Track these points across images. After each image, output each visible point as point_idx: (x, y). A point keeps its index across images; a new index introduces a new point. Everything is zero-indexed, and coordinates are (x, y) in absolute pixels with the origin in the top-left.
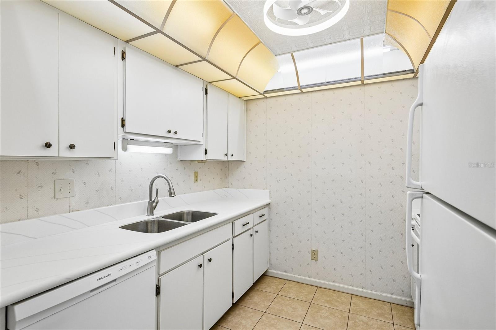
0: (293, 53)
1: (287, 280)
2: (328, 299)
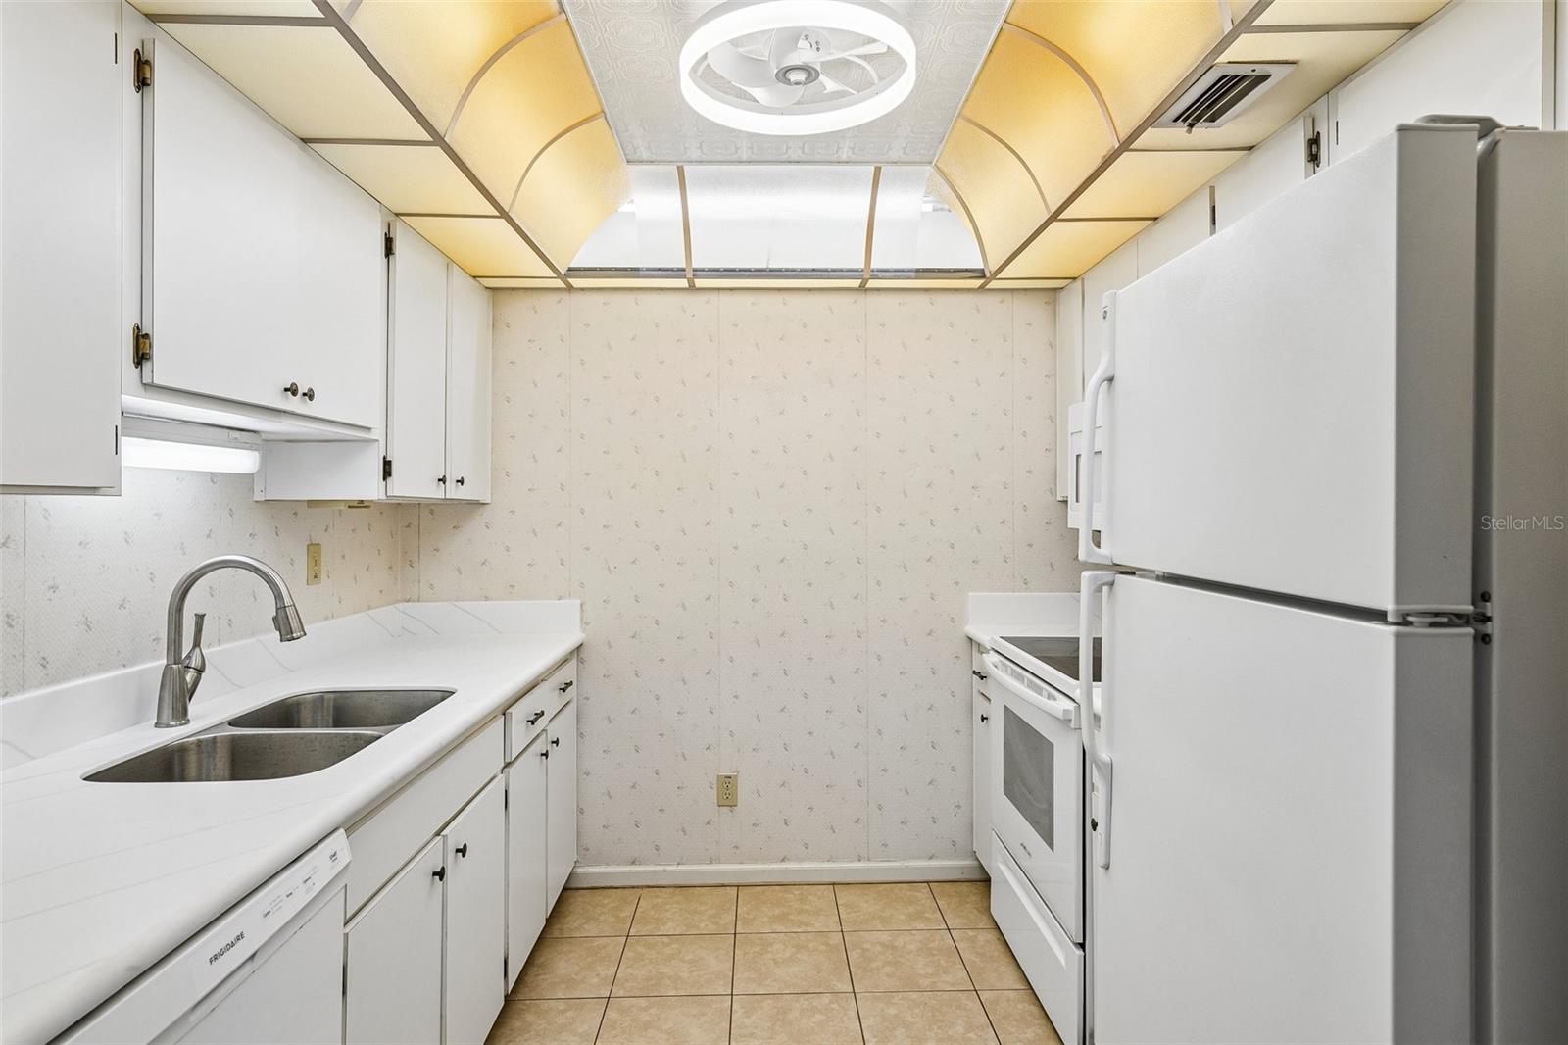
0: (685, 167)
1: (642, 887)
2: (777, 911)
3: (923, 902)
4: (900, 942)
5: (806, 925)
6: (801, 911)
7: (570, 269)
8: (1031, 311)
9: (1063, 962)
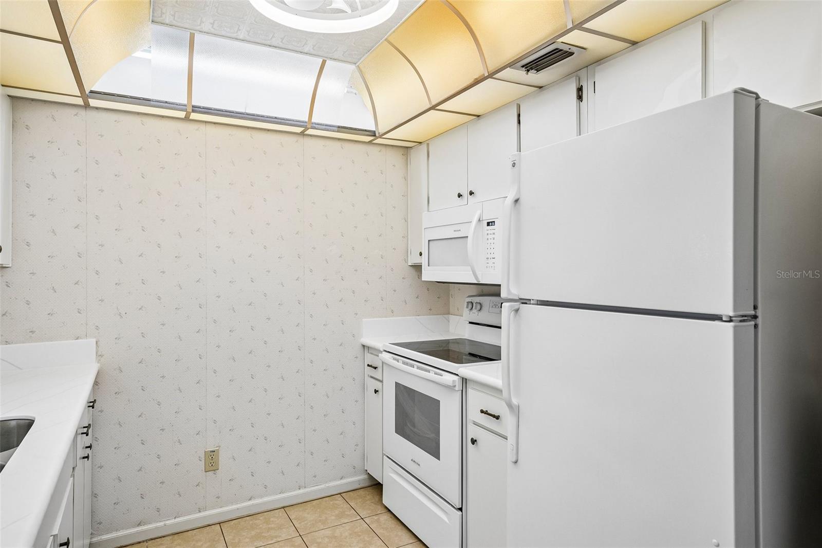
2: (253, 533)
3: (342, 506)
4: (337, 533)
5: (276, 537)
6: (269, 529)
7: (91, 92)
8: (394, 158)
9: (447, 521)
